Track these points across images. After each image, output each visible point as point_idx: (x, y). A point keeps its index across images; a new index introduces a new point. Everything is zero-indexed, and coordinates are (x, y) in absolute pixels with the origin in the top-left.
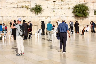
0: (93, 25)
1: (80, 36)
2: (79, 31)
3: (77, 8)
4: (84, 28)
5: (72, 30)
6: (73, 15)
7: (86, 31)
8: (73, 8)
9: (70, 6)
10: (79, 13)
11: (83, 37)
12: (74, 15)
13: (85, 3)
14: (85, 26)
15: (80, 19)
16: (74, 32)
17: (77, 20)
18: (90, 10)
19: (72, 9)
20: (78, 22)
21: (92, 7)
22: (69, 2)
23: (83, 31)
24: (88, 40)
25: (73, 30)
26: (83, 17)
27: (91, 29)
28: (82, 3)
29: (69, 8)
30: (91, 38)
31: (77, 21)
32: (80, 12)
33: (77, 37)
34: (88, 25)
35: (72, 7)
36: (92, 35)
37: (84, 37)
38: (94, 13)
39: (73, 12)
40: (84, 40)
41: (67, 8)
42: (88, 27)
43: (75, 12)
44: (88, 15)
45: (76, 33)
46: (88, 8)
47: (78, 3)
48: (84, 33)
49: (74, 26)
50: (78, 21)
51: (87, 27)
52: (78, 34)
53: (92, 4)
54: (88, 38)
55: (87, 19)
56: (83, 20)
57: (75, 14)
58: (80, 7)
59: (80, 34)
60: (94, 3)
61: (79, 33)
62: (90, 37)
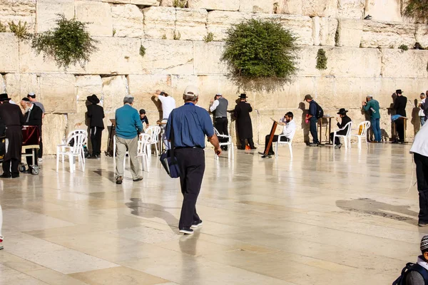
1: (257, 161)
2: (255, 139)
3: (246, 37)
4: (275, 124)
5: (224, 136)
6: (225, 68)
7: (284, 139)
8: (226, 36)
9: (213, 29)
10: (251, 59)
11: (269, 166)
12: (232, 69)
13: (279, 15)
14: (279, 117)
15: (258, 87)
16: (232, 143)
17: (242, 91)
18: (299, 48)
19: (224, 43)
21: (310, 33)
22: (208, 11)
23: (271, 139)
24: (292, 180)
26: (268, 76)
27: (302, 132)
28: (264, 16)
29: (209, 39)
30: (303, 169)
31: (243, 96)
32: (256, 58)
33: (244, 165)
34: (290, 115)
35: (221, 33)
36: (306, 157)
37: (275, 164)
38: (315, 62)
39: (225, 57)
40: (273, 180)
41: (201, 38)
42: (292, 122)
43: (236, 57)
44: (292, 69)
46: (292, 39)
47: (249, 17)
48: (274, 149)
49: (229, 118)
50: (248, 93)
51: (288, 121)
52: (247, 150)
53: (310, 24)
54: (291, 169)
55: (287, 86)
56: (268, 90)
57: (237, 62)
58: (259, 34)
59: (256, 151)
60: (316, 18)
61: (252, 147)
62: (299, 165)
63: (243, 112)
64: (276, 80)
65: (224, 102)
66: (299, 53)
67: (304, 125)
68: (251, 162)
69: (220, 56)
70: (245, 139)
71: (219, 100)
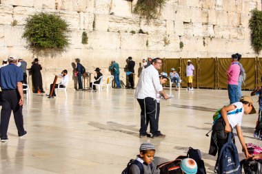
0: (79, 69)
1: (45, 99)
2: (44, 86)
3: (38, 23)
4: (56, 78)
5: (24, 85)
6: (25, 42)
7: (62, 86)
8: (26, 23)
9: (17, 18)
10: (41, 37)
11: (53, 103)
12: (29, 43)
13: (58, 10)
14: (59, 73)
15: (46, 55)
16: (29, 89)
17: (36, 57)
18: (71, 31)
19: (24, 27)
20: (40, 63)
21: (78, 22)
22: (14, 6)
23: (54, 86)
24: (67, 112)
25: (26, 83)
26: (52, 47)
27: (73, 82)
28: (50, 11)
29: (14, 24)
30: (74, 105)
31: (36, 60)
32: (44, 36)
33: (37, 103)
34: (65, 72)
35: (22, 20)
36: (76, 97)
37: (56, 102)
38: (81, 40)
39: (25, 35)
40: (55, 112)
41: (9, 23)
43: (32, 36)
44: (67, 44)
45: (35, 91)
46: (67, 26)
47: (40, 11)
48: (56, 93)
49: (28, 73)
50: (39, 58)
51: (64, 75)
52: (39, 93)
53: (78, 16)
54: (66, 104)
55: (64, 54)
56: (52, 57)
57: (32, 39)
58: (46, 22)
60: (82, 13)
61: (42, 91)
62: (71, 103)
63: (36, 70)
64: (56, 50)
65: (24, 63)
66: (71, 34)
67: (74, 78)
68: (41, 101)
69: (22, 35)
70: (38, 87)
71: (21, 62)
